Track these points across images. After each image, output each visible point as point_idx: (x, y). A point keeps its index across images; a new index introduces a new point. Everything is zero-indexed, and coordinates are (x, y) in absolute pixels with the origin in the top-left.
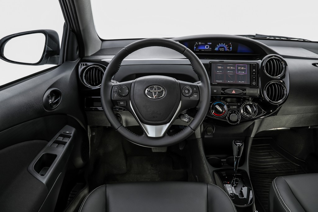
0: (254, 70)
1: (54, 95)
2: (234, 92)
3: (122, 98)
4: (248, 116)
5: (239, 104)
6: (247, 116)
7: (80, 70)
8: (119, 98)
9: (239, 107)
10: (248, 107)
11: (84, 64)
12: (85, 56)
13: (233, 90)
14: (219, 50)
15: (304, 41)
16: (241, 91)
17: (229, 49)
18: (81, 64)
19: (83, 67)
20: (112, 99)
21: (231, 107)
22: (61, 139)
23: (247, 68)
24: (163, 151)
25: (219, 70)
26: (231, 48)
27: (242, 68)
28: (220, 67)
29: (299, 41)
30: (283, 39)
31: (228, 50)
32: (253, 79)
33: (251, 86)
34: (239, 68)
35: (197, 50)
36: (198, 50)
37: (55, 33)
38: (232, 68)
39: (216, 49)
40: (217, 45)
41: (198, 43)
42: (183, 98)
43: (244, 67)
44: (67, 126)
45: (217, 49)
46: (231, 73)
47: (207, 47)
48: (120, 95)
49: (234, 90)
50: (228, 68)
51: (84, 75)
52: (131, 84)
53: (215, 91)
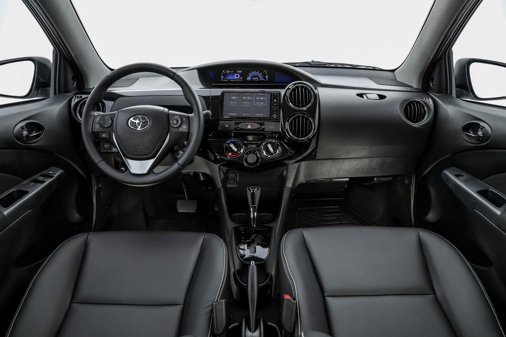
0: (275, 100)
1: (35, 129)
2: (249, 127)
3: (105, 130)
4: (269, 156)
5: (259, 142)
7: (73, 103)
8: (101, 129)
9: (259, 145)
10: (269, 146)
11: (78, 97)
12: (86, 88)
13: (248, 124)
14: (252, 79)
15: (374, 69)
16: (258, 126)
17: (264, 77)
18: (76, 97)
19: (77, 100)
20: (94, 130)
21: (249, 146)
22: (41, 178)
23: (267, 98)
24: (192, 212)
25: (234, 100)
26: (267, 77)
27: (261, 98)
28: (234, 98)
29: (367, 69)
30: (347, 66)
31: (264, 79)
32: (274, 111)
33: (270, 119)
34: (257, 98)
36: (226, 81)
37: (48, 60)
38: (248, 98)
39: (249, 78)
40: (249, 74)
41: (225, 71)
42: (172, 130)
43: (264, 96)
44: (54, 167)
46: (247, 104)
47: (237, 76)
48: (101, 126)
49: (250, 124)
50: (244, 98)
51: (78, 109)
52: (115, 114)
53: (227, 126)
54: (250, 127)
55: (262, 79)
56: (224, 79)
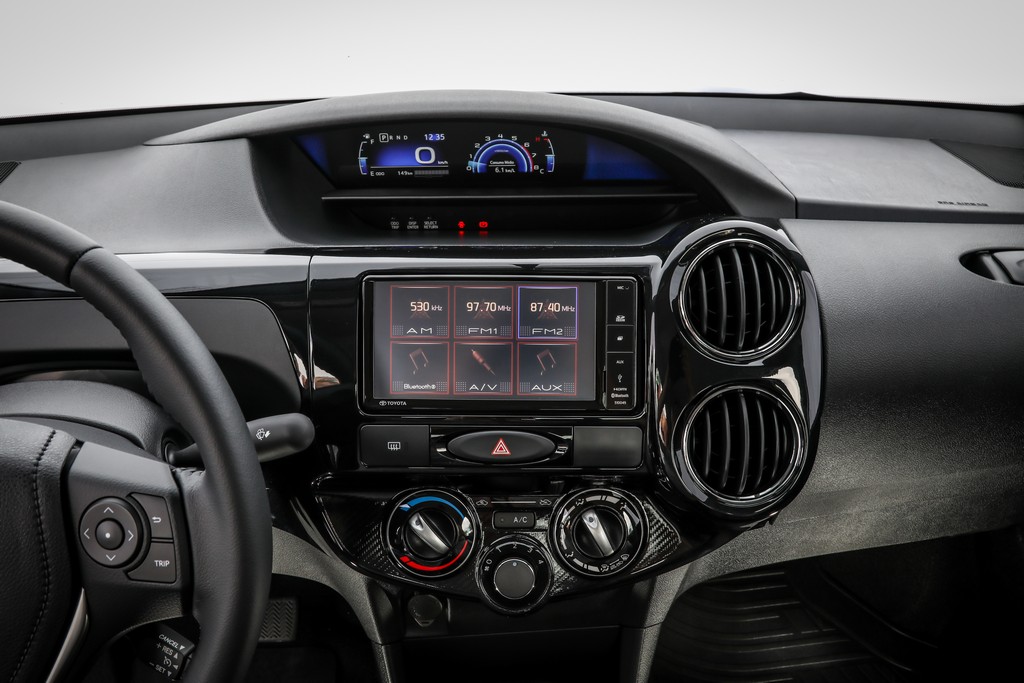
0: (620, 319)
2: (501, 450)
4: (596, 569)
5: (543, 502)
6: (587, 571)
10: (590, 519)
13: (496, 439)
14: (487, 167)
16: (546, 443)
17: (540, 161)
21: (500, 521)
23: (579, 308)
25: (420, 320)
26: (551, 157)
27: (553, 307)
28: (423, 307)
31: (537, 167)
32: (615, 370)
33: (599, 412)
34: (533, 307)
35: (376, 170)
36: (378, 174)
38: (491, 306)
39: (475, 165)
40: (477, 145)
41: (375, 136)
45: (479, 164)
46: (486, 336)
47: (425, 155)
49: (506, 438)
50: (470, 306)
53: (394, 446)
54: (506, 452)
55: (528, 164)
56: (369, 170)
